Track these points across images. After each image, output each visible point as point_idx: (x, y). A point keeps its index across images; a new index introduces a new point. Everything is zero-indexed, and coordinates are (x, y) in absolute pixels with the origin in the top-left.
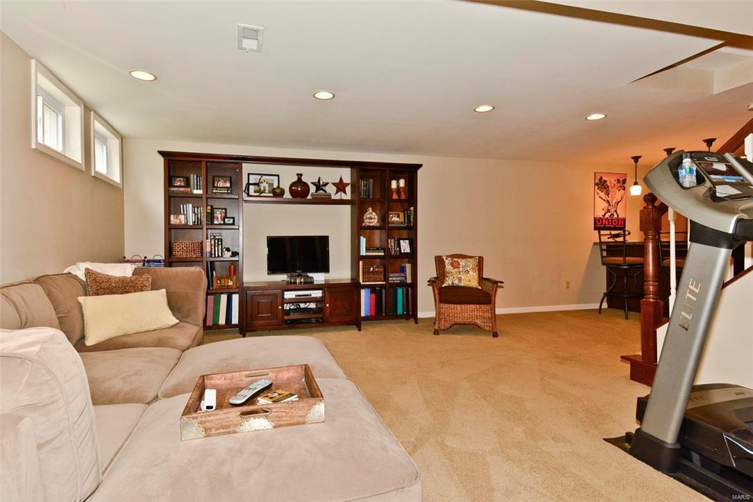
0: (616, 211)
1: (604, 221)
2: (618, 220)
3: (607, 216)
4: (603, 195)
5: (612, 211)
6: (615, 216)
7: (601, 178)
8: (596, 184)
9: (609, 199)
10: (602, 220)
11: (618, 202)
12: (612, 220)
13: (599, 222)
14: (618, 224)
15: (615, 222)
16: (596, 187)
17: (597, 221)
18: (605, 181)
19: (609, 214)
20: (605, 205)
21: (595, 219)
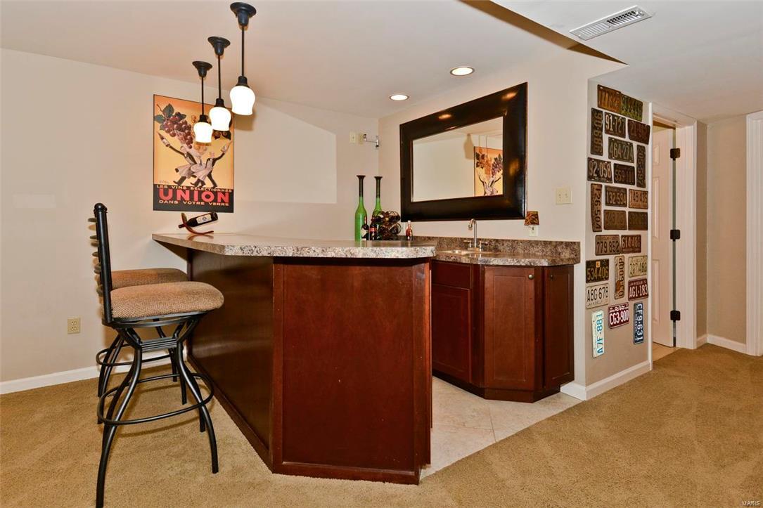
0: (210, 176)
1: (179, 193)
2: (216, 194)
3: (187, 183)
4: (176, 142)
5: (201, 174)
6: (209, 184)
7: (169, 109)
8: (156, 118)
9: (193, 152)
10: (175, 191)
11: (215, 160)
12: (200, 193)
13: (166, 193)
14: (215, 200)
15: (208, 197)
16: (158, 125)
17: (161, 191)
18: (181, 116)
19: (194, 180)
20: (183, 162)
21: (156, 189)
